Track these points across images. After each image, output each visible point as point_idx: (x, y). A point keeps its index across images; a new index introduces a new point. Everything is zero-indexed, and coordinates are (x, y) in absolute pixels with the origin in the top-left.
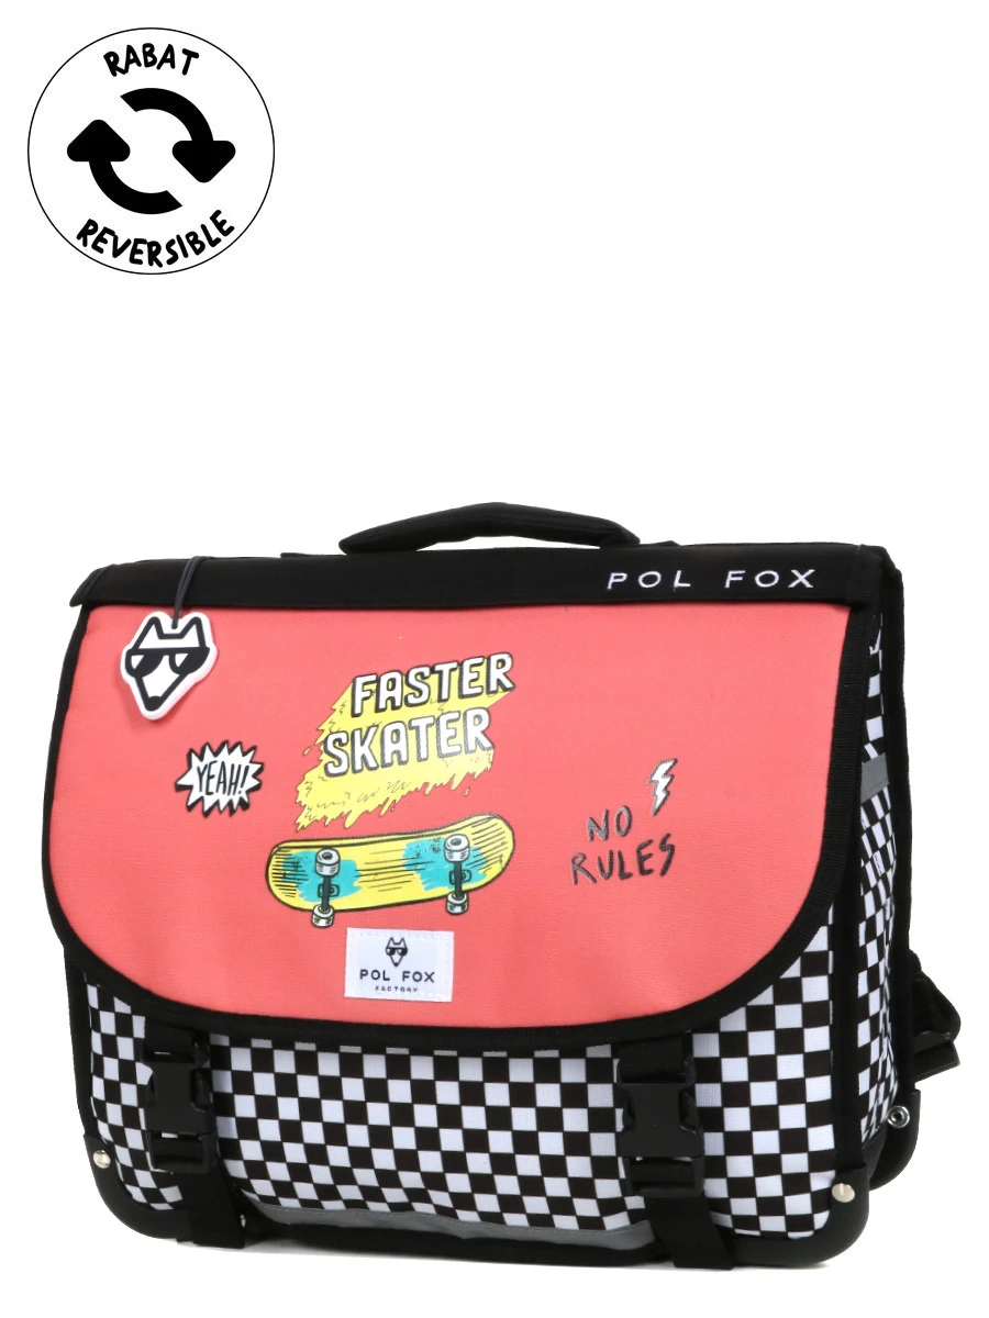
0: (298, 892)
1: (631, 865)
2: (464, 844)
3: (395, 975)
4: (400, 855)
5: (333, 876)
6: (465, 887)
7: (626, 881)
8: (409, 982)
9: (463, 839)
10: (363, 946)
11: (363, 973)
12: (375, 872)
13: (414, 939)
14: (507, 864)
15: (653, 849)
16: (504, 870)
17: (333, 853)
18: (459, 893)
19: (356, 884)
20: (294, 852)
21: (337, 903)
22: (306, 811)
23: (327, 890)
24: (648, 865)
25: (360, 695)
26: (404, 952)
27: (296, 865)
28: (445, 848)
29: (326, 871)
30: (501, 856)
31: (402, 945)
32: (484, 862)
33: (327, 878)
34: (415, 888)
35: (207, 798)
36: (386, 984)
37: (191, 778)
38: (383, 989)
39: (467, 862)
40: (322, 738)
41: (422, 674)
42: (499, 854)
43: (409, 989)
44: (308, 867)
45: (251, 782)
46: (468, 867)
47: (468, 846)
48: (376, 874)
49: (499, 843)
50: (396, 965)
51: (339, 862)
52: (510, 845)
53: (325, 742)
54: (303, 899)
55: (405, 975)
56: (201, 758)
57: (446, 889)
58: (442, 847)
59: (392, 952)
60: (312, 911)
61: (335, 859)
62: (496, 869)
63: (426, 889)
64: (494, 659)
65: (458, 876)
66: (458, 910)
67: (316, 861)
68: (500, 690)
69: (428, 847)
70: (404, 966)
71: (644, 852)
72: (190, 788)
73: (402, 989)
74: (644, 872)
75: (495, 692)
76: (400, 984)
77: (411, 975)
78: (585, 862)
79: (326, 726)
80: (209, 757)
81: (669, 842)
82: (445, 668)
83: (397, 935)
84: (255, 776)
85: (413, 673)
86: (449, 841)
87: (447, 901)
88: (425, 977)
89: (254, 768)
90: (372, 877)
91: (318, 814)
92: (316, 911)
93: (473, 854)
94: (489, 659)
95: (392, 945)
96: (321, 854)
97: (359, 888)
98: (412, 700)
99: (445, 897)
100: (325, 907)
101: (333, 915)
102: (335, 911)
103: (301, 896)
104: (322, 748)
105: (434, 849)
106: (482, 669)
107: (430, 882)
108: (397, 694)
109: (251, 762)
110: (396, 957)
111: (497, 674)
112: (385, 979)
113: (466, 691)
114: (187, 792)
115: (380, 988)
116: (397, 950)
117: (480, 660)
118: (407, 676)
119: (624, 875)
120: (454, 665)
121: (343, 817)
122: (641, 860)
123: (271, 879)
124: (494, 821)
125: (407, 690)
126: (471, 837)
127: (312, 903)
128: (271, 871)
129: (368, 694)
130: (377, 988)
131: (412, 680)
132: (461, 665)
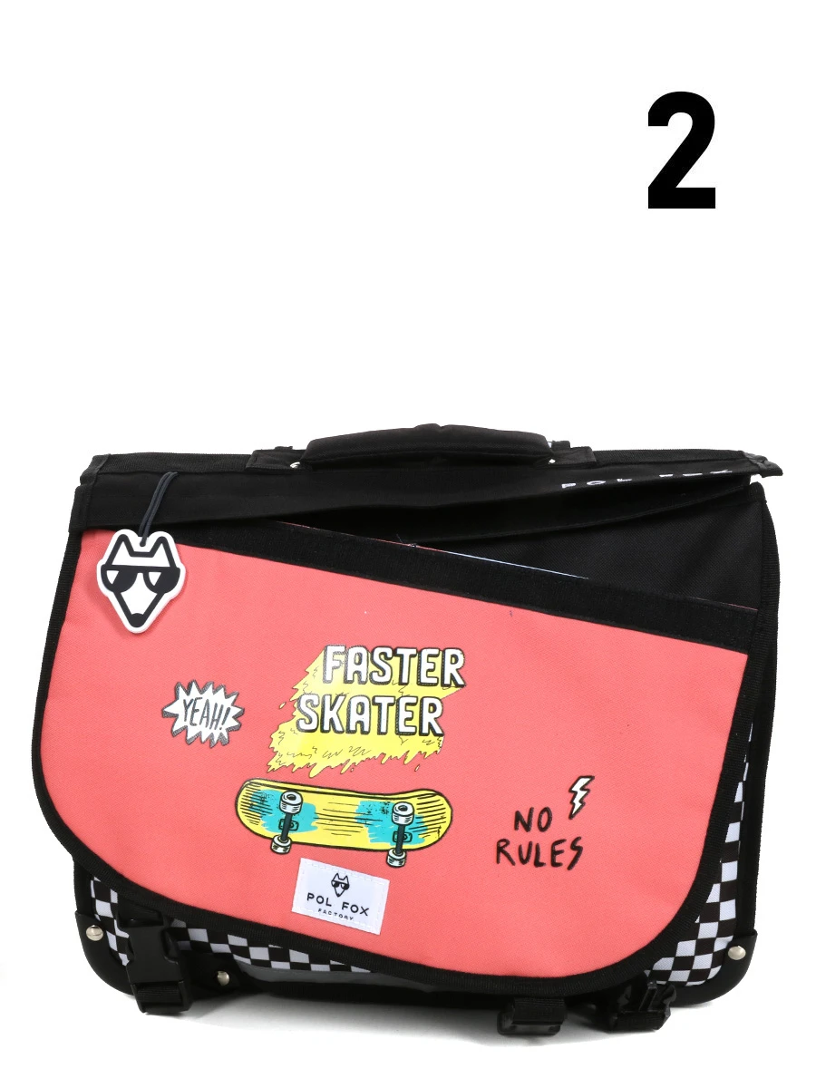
0: (262, 822)
1: (545, 856)
2: (410, 811)
3: (336, 903)
4: (354, 809)
5: (294, 814)
6: (405, 846)
7: (539, 868)
8: (347, 912)
9: (409, 807)
10: (313, 876)
11: (310, 896)
12: (332, 818)
13: (355, 878)
14: (443, 836)
15: (565, 847)
16: (440, 839)
17: (298, 796)
18: (399, 850)
19: (314, 824)
20: (262, 788)
21: (294, 836)
22: (277, 757)
23: (288, 824)
24: (558, 859)
25: (330, 664)
26: (346, 887)
27: (263, 800)
28: (393, 812)
29: (289, 809)
30: (440, 828)
31: (345, 881)
32: (424, 829)
33: (289, 815)
34: (361, 838)
35: (190, 728)
36: (328, 909)
37: (177, 708)
38: (325, 912)
39: (411, 826)
40: (296, 697)
41: (385, 654)
42: (438, 826)
43: (346, 917)
44: (273, 803)
45: (231, 723)
46: (411, 831)
47: (413, 814)
48: (332, 820)
49: (439, 817)
50: (338, 895)
51: (301, 803)
52: (448, 820)
53: (299, 700)
54: (266, 827)
55: (345, 905)
56: (188, 692)
57: (389, 845)
58: (390, 810)
59: (336, 885)
60: (272, 840)
61: (298, 800)
62: (433, 837)
63: (372, 841)
64: (449, 653)
65: (401, 836)
66: (396, 863)
67: (281, 799)
68: (453, 685)
69: (379, 808)
70: (344, 898)
71: (557, 848)
72: (176, 716)
73: (341, 916)
74: (555, 864)
75: (449, 686)
76: (340, 911)
77: (349, 907)
78: (508, 846)
79: (299, 686)
80: (195, 692)
81: (579, 844)
82: (406, 653)
83: (343, 872)
84: (236, 717)
85: (378, 651)
86: (397, 806)
87: (388, 855)
88: (360, 910)
89: (235, 711)
90: (328, 822)
91: (287, 761)
92: (276, 840)
93: (416, 820)
94: (444, 652)
95: (337, 879)
96: (286, 794)
97: (315, 828)
98: (375, 677)
99: (388, 851)
100: (284, 837)
101: (290, 845)
102: (292, 843)
103: (264, 825)
104: (296, 705)
105: (383, 810)
106: (438, 661)
107: (376, 836)
108: (362, 668)
109: (233, 704)
110: (339, 890)
111: (451, 669)
112: (327, 905)
113: (424, 679)
114: (173, 719)
115: (322, 911)
116: (341, 885)
117: (436, 652)
118: (372, 653)
119: (538, 864)
120: (414, 652)
121: (309, 767)
122: (554, 853)
123: (239, 807)
124: (437, 797)
125: (372, 668)
126: (416, 807)
127: (274, 833)
128: (240, 800)
129: (337, 664)
130: (320, 910)
131: (376, 658)
132: (419, 652)
